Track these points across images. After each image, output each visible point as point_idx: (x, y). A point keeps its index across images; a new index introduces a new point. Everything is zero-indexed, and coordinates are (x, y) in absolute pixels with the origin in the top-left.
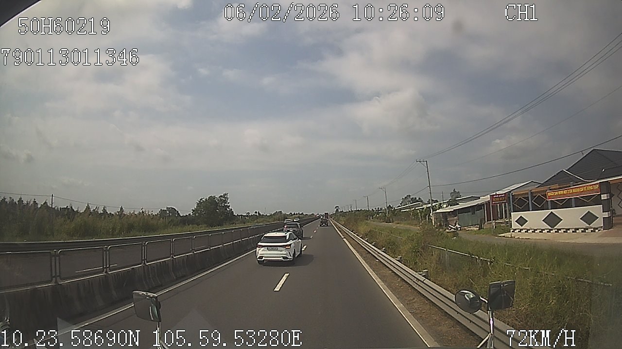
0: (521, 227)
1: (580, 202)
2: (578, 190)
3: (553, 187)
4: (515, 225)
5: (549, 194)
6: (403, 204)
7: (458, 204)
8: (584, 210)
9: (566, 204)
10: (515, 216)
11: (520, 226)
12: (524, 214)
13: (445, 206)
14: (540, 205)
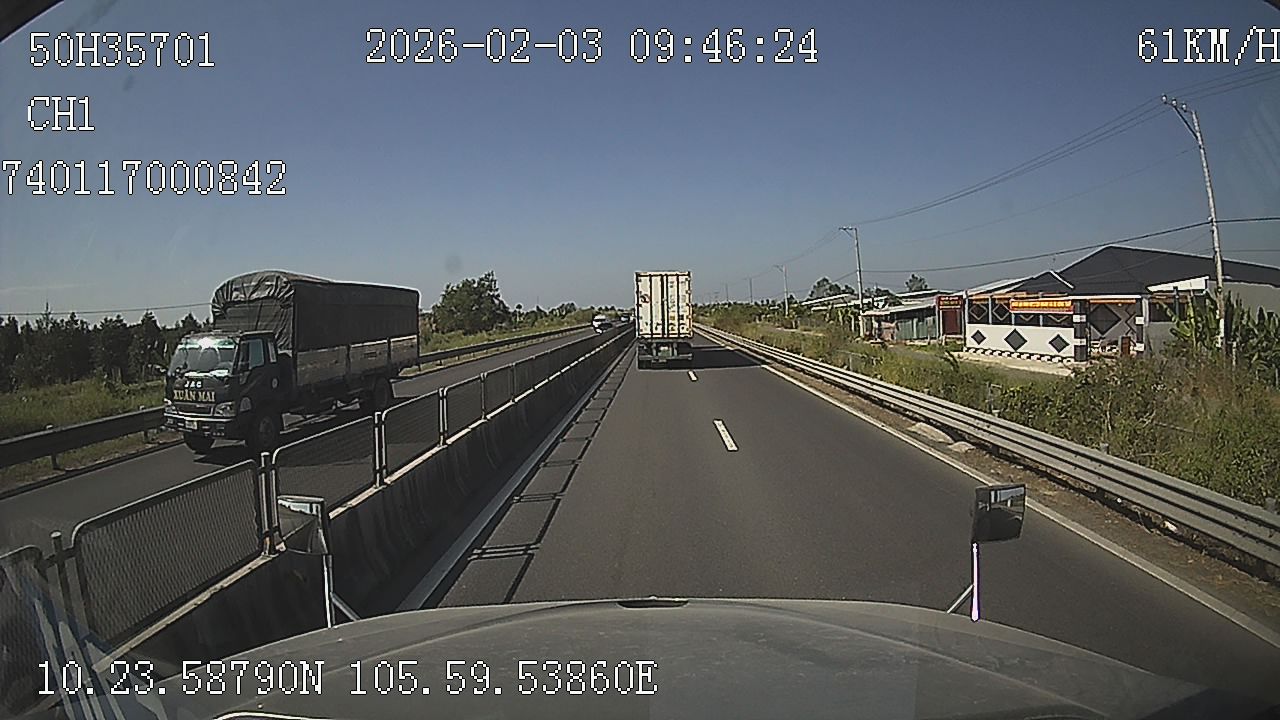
0: (977, 346)
1: (1049, 321)
2: (1046, 304)
3: (1019, 295)
4: (971, 342)
5: (1014, 304)
6: (815, 296)
7: (901, 304)
8: (1054, 332)
9: (1034, 321)
10: (971, 329)
11: (975, 343)
12: (983, 328)
13: (881, 304)
14: (1001, 317)
